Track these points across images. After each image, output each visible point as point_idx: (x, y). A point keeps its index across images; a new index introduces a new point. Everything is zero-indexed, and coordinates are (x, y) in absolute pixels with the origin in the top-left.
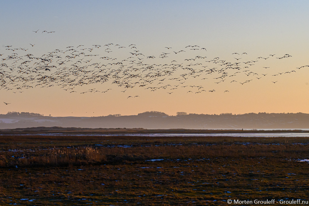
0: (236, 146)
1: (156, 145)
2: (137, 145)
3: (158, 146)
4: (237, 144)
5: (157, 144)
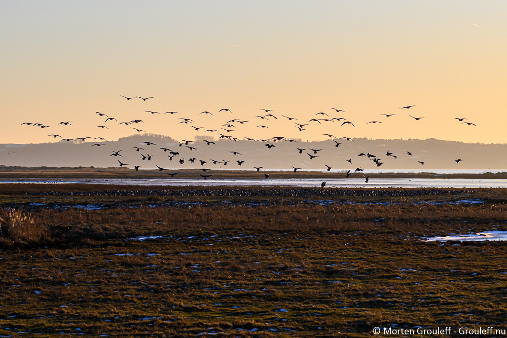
0: (306, 207)
1: (150, 206)
3: (154, 206)
4: (308, 204)
5: (153, 202)
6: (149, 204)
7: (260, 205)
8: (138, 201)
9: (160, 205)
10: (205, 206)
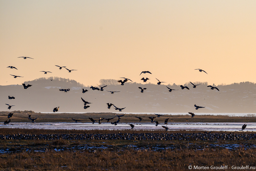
1: (56, 149)
2: (19, 149)
3: (59, 150)
5: (58, 146)
6: (54, 148)
7: (165, 149)
8: (43, 145)
9: (65, 149)
10: (110, 150)
